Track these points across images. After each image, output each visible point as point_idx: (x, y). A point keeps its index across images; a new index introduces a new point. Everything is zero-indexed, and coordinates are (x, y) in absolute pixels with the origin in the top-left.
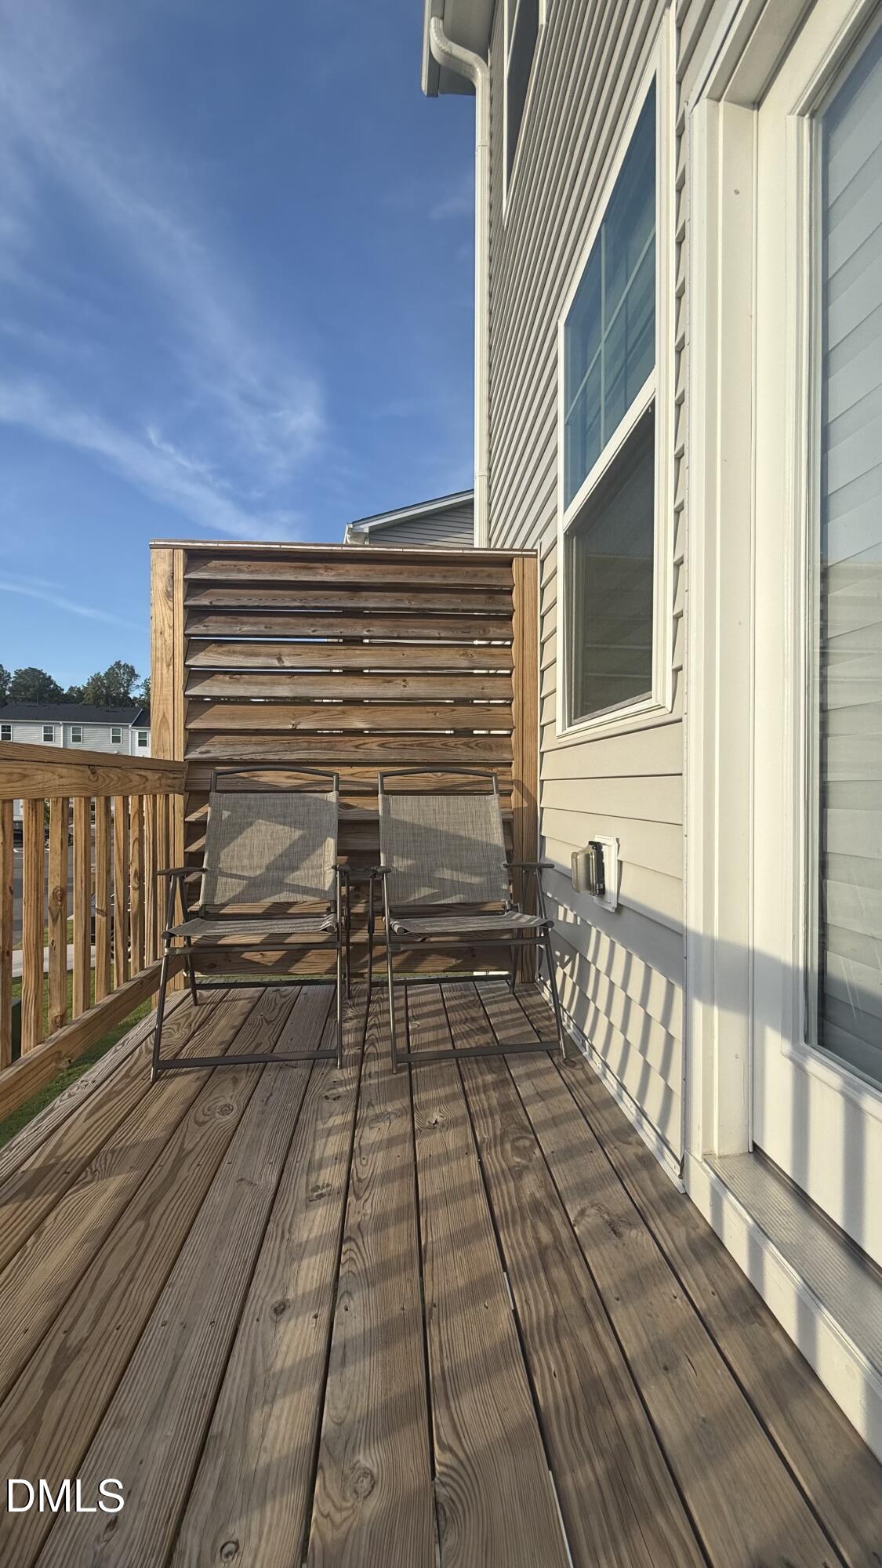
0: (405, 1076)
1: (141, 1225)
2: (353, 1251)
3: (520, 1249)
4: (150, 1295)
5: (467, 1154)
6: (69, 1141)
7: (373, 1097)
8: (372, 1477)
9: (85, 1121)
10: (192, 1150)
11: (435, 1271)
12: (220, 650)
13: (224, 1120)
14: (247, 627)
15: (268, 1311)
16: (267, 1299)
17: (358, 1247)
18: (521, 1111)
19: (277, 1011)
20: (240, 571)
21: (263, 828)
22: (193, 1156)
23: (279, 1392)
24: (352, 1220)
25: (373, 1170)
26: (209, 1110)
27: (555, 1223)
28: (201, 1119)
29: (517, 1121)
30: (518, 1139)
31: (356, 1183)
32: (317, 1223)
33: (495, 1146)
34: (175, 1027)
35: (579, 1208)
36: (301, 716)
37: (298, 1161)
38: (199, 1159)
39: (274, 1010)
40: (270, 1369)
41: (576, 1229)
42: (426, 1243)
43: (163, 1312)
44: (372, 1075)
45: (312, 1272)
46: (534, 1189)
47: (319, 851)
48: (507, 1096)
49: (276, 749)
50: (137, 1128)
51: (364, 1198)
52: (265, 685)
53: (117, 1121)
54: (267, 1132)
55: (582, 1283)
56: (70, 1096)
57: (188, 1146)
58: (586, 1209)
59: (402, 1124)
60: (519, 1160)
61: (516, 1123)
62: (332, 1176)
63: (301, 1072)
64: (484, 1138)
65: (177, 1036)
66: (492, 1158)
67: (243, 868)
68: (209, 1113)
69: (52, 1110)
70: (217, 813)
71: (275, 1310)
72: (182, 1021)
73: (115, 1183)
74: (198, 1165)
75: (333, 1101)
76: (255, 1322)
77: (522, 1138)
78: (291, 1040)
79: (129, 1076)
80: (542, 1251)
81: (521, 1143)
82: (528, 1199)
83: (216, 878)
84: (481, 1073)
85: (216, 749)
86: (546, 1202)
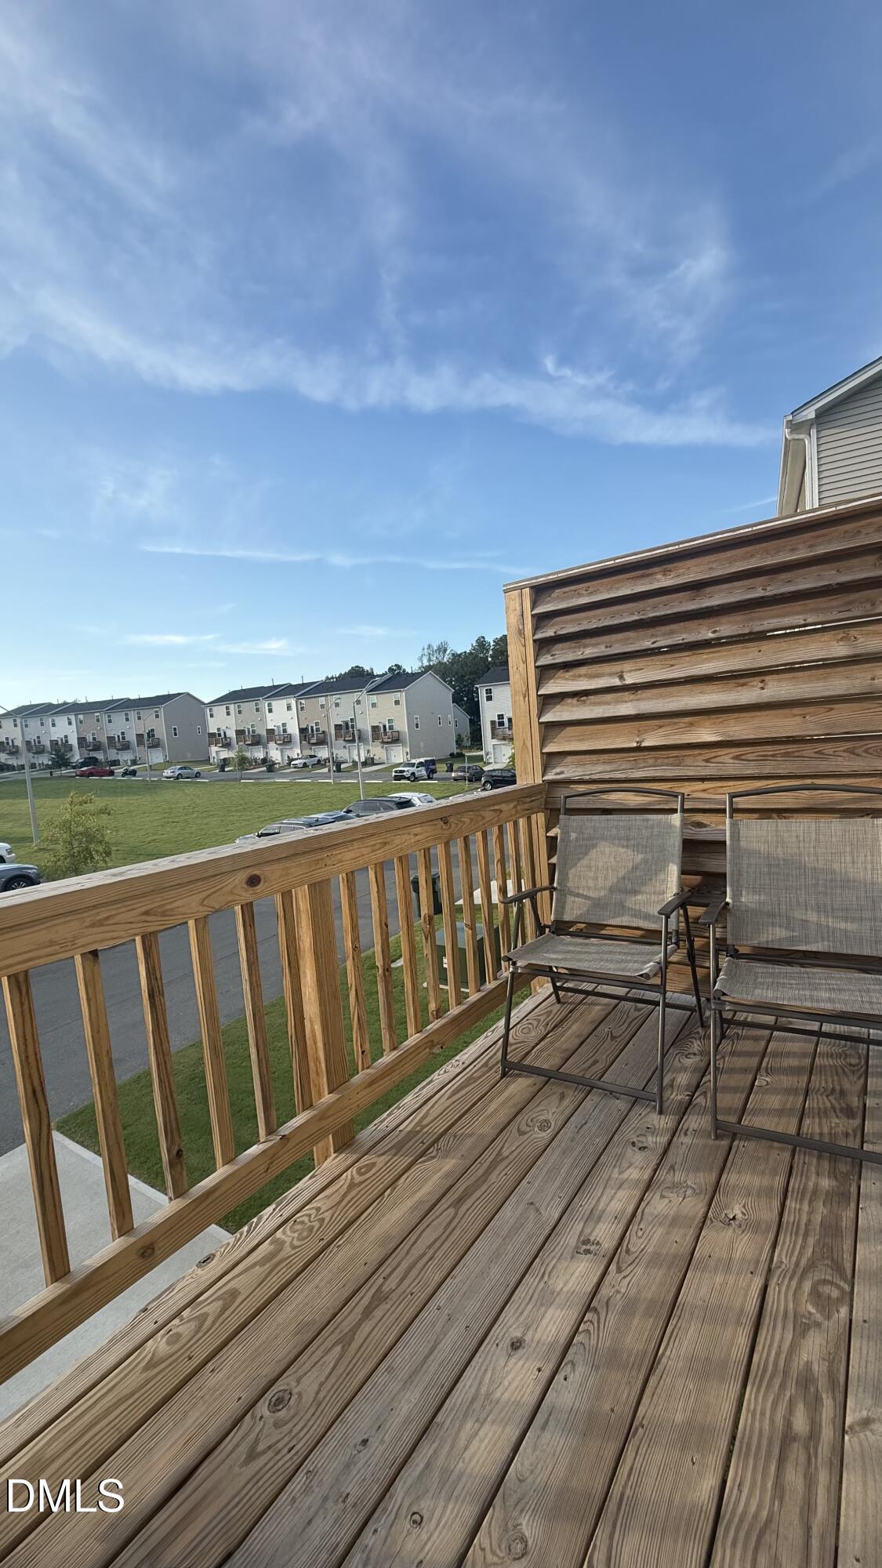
0: (723, 1145)
1: (452, 1211)
2: (593, 1324)
3: (761, 1422)
4: (438, 1278)
5: (752, 1273)
6: (434, 1113)
7: (679, 1159)
8: (526, 1545)
9: (447, 1099)
10: (507, 1157)
11: (659, 1390)
12: (568, 675)
13: (541, 1136)
14: (589, 651)
15: (507, 1342)
16: (511, 1330)
17: (598, 1323)
18: (847, 1245)
19: (626, 1025)
20: (580, 595)
21: (607, 850)
22: (506, 1163)
23: (489, 1419)
24: (605, 1291)
25: (646, 1246)
26: (531, 1121)
27: (821, 1414)
28: (524, 1128)
29: (836, 1258)
30: (825, 1282)
31: (624, 1253)
32: (574, 1278)
33: (791, 1278)
34: (535, 1023)
35: (864, 1413)
36: (646, 732)
37: (584, 1204)
38: (507, 1170)
39: (623, 1024)
40: (490, 1395)
41: (846, 1438)
42: (663, 1354)
43: (441, 1298)
44: (688, 1133)
45: (554, 1324)
46: (815, 1358)
47: (661, 876)
48: (838, 1218)
49: (622, 768)
50: (477, 1120)
51: (624, 1274)
52: (609, 705)
53: (466, 1108)
54: (568, 1161)
55: (820, 1509)
56: (445, 1072)
57: (505, 1153)
58: (874, 1420)
59: (696, 1204)
60: (813, 1311)
61: (832, 1260)
62: (605, 1234)
63: (621, 1105)
64: (782, 1262)
65: (533, 1034)
66: (779, 1292)
67: (589, 888)
68: (531, 1124)
69: (431, 1081)
70: (565, 833)
71: (513, 1344)
72: (542, 1018)
73: (449, 1164)
74: (506, 1174)
75: (637, 1150)
76: (495, 1345)
77: (832, 1283)
78: (627, 1064)
79: (487, 1066)
80: (788, 1438)
81: (826, 1289)
82: (801, 1367)
83: (565, 896)
84: (818, 1174)
85: (567, 770)
86: (822, 1383)
